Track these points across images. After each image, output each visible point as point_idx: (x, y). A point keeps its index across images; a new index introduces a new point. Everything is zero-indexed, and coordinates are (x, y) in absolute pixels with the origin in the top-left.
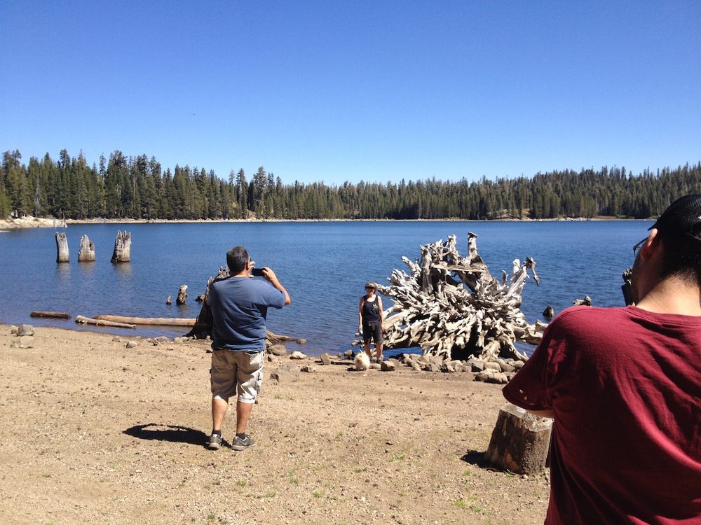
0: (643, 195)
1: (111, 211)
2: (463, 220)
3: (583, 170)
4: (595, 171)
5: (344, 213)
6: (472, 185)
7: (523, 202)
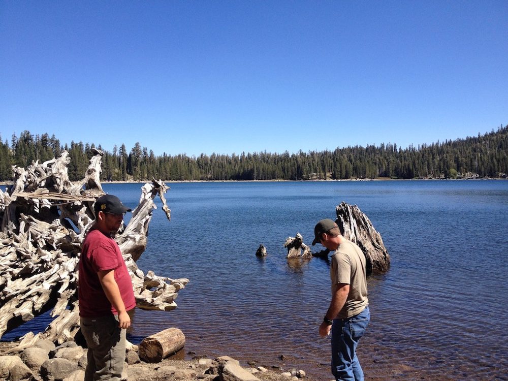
0: (409, 162)
2: (286, 181)
3: (368, 146)
4: (376, 146)
5: (201, 176)
6: (292, 156)
7: (326, 168)
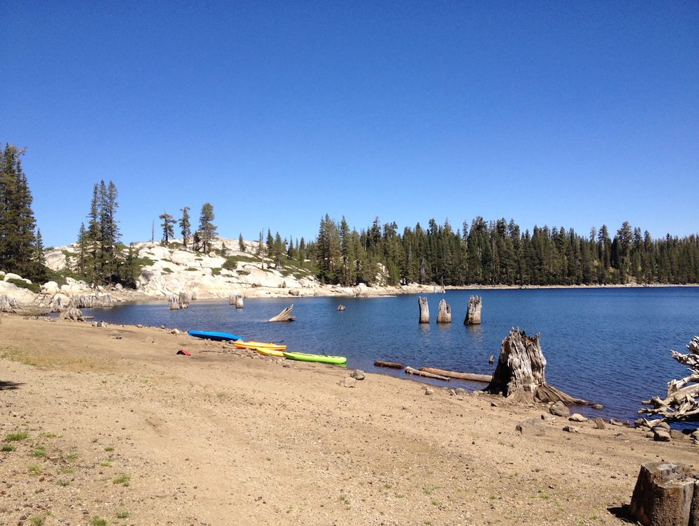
1: (487, 277)
